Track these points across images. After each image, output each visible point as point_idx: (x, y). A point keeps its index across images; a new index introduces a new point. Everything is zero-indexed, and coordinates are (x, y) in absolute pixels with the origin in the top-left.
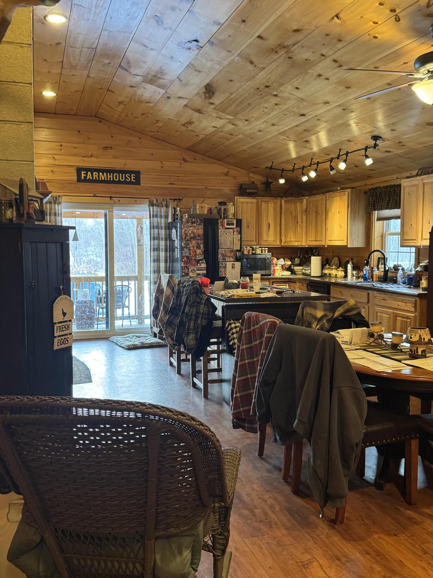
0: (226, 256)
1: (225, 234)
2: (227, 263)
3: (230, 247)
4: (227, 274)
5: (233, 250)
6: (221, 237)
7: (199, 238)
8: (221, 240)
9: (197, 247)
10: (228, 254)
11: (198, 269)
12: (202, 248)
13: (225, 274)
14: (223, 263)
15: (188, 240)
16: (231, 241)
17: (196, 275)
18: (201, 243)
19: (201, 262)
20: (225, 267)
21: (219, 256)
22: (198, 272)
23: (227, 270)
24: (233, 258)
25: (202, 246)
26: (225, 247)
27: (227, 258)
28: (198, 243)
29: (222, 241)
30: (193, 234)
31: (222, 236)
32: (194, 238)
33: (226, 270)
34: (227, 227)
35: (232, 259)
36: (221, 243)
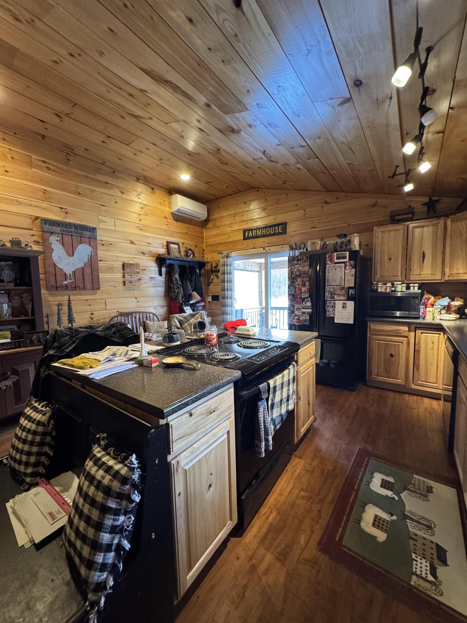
0: (335, 294)
1: (334, 269)
2: (336, 301)
3: (340, 283)
4: (336, 314)
5: (344, 288)
6: (329, 273)
7: (304, 276)
8: (328, 276)
9: (302, 285)
10: (338, 292)
11: (303, 307)
12: (307, 286)
13: (334, 314)
14: (332, 302)
15: (293, 279)
16: (341, 277)
17: (301, 314)
18: (306, 281)
19: (306, 300)
20: (334, 307)
21: (327, 294)
22: (303, 310)
23: (336, 310)
24: (344, 296)
25: (307, 283)
26: (334, 284)
27: (336, 297)
28: (303, 281)
29: (330, 277)
30: (299, 271)
31: (330, 271)
32: (299, 276)
33: (334, 310)
34: (336, 261)
35: (342, 298)
36: (328, 280)
